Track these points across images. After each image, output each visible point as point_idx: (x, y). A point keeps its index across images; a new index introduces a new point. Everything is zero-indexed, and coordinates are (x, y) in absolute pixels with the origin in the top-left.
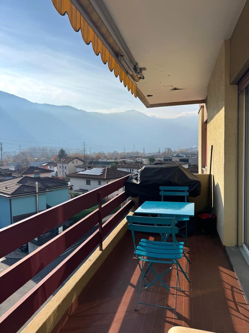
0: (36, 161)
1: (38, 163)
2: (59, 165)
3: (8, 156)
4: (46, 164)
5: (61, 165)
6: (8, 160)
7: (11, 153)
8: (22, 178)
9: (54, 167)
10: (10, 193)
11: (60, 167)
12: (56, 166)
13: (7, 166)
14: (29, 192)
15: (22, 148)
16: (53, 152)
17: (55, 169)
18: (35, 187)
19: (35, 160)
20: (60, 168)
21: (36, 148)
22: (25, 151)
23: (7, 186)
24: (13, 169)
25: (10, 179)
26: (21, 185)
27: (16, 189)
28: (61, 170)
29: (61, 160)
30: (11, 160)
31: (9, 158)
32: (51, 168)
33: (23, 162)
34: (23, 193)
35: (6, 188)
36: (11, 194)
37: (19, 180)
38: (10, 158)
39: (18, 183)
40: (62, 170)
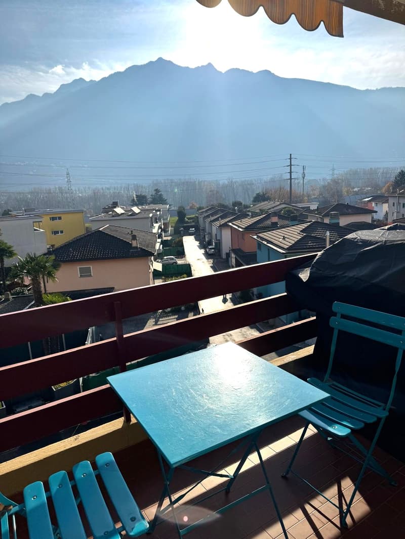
0: (356, 193)
1: (358, 197)
2: (391, 201)
3: (312, 186)
4: (369, 199)
5: (395, 201)
6: (311, 193)
7: (319, 180)
8: (309, 224)
9: (383, 203)
10: (286, 247)
11: (394, 203)
12: (387, 202)
13: (308, 202)
14: (314, 248)
15: (336, 172)
16: (388, 176)
17: (385, 207)
18: (325, 240)
19: (354, 191)
20: (394, 205)
21: (358, 170)
22: (340, 178)
23: (286, 236)
24: (314, 207)
25: (293, 226)
26: (304, 234)
27: (296, 240)
28: (395, 209)
29: (396, 192)
30: (317, 193)
31: (313, 190)
32: (377, 206)
33: (333, 196)
34: (305, 249)
35: (284, 238)
36: (287, 249)
37: (304, 228)
38: (315, 190)
39: (301, 231)
40: (397, 210)
